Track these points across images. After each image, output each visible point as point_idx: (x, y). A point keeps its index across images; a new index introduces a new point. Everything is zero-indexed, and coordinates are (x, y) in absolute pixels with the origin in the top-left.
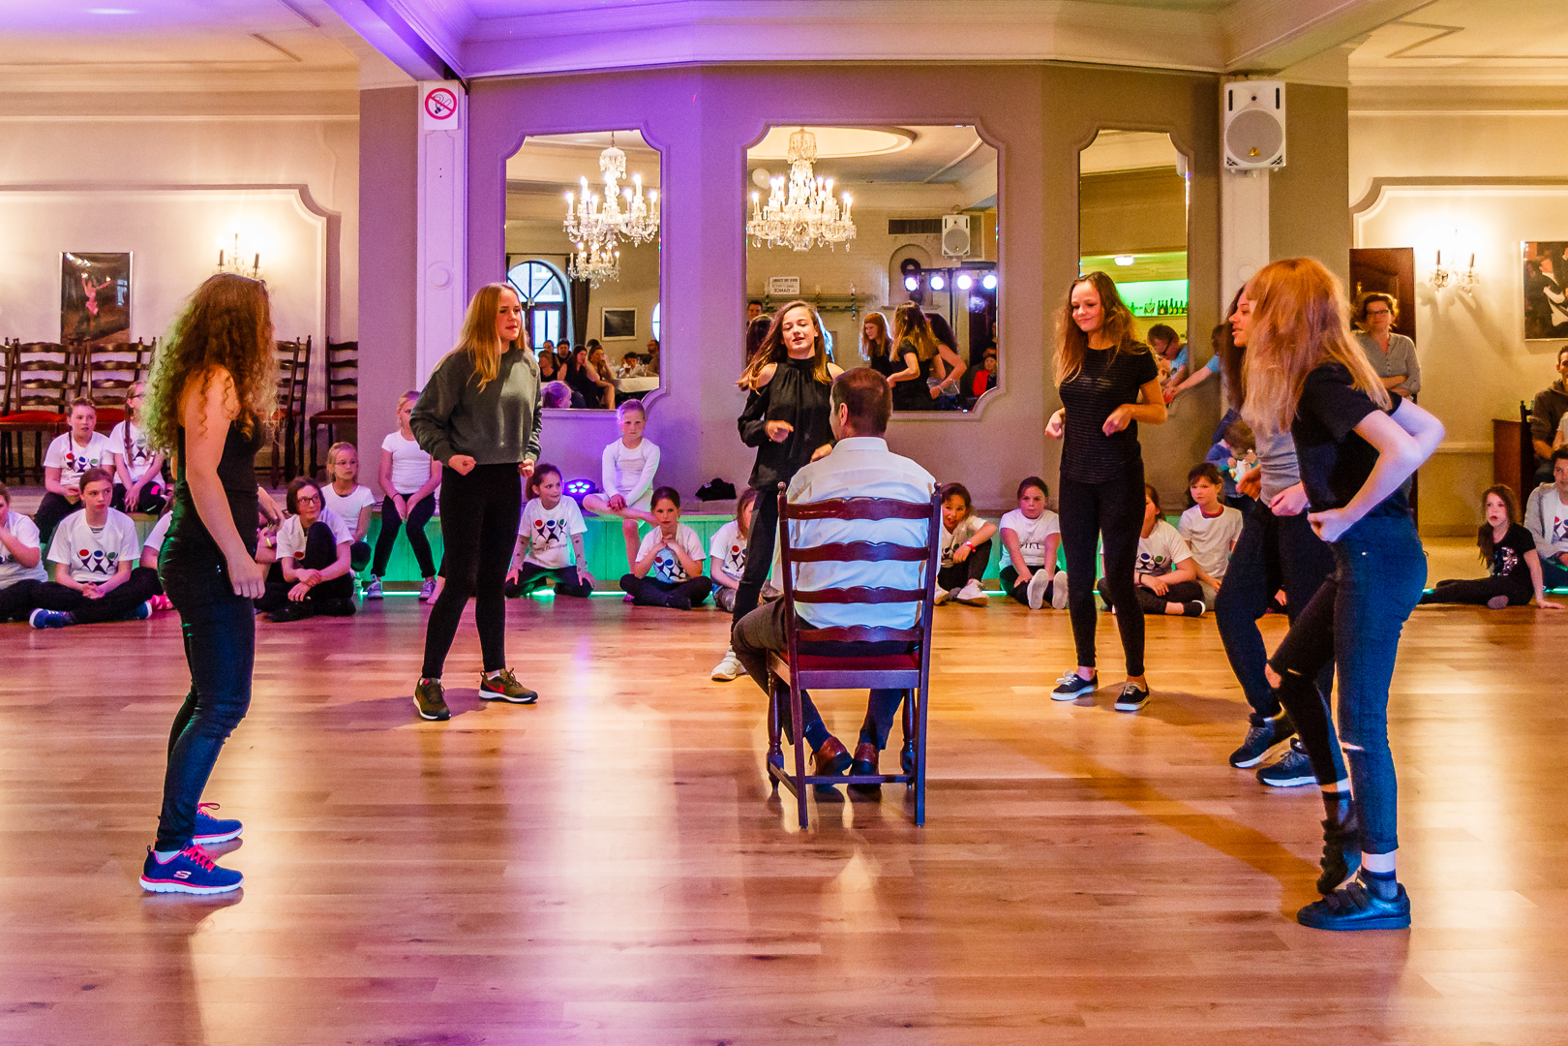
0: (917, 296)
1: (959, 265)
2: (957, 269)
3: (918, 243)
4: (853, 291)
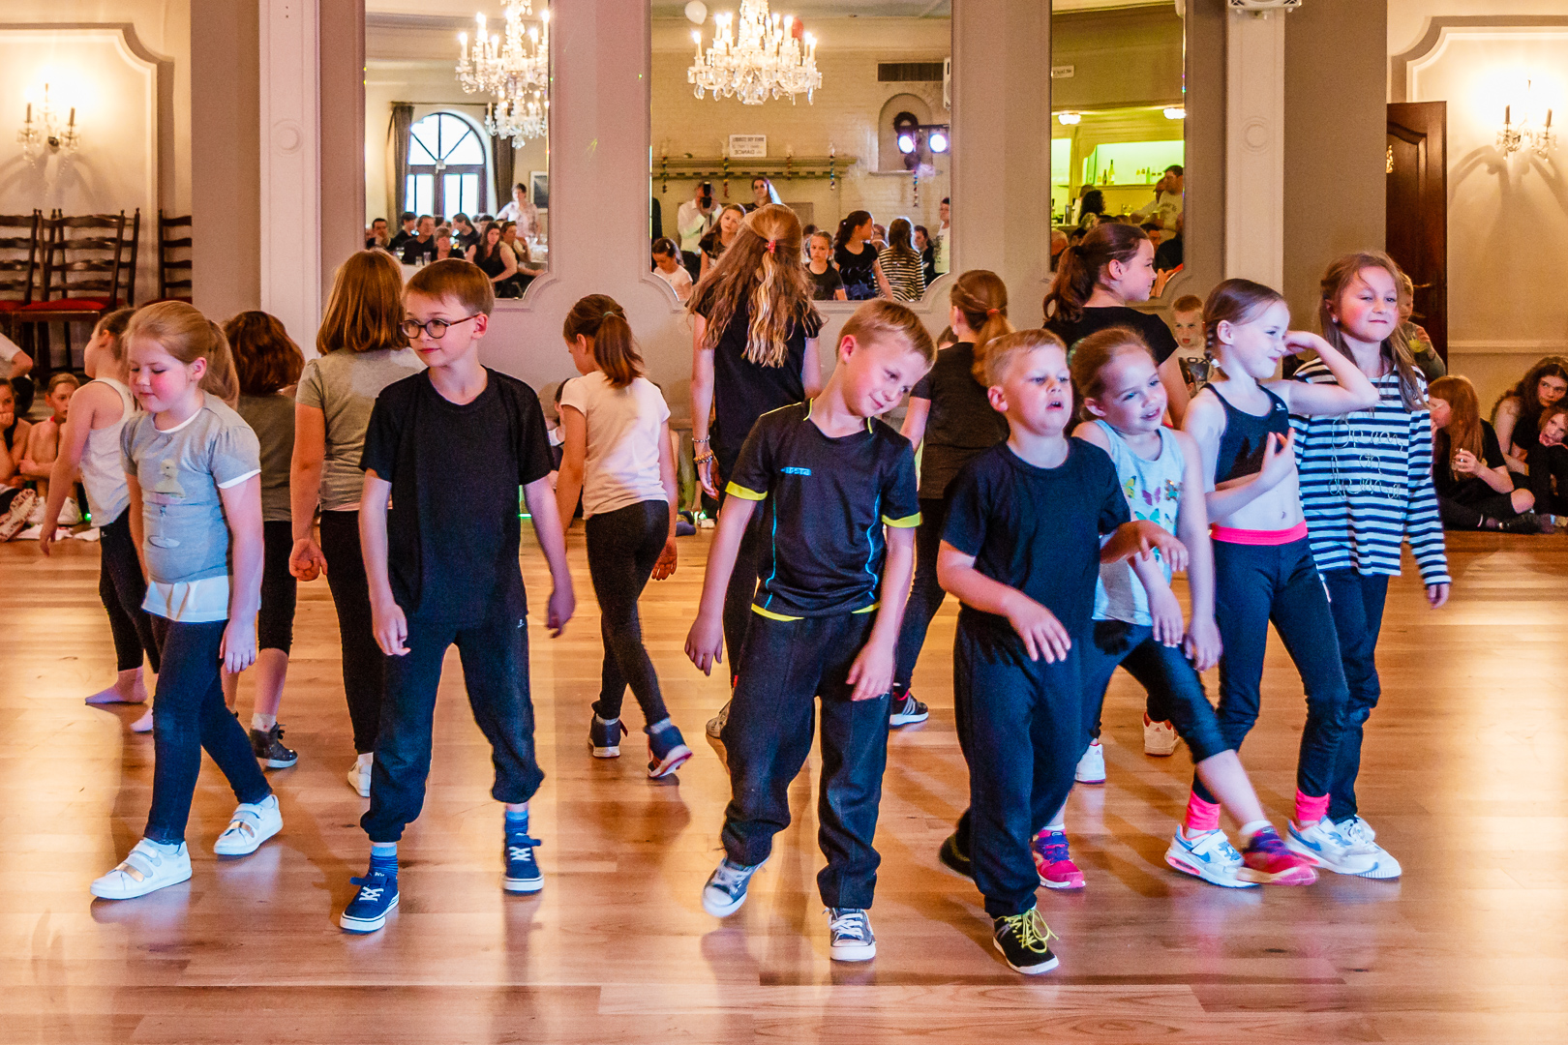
0: (913, 159)
3: (914, 93)
4: (833, 152)
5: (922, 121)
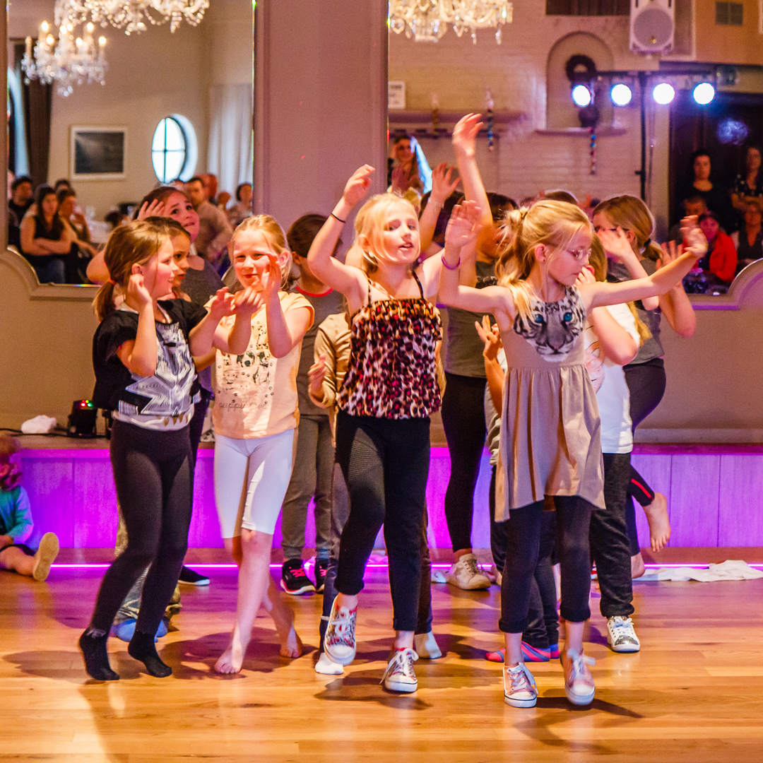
0: (590, 115)
1: (655, 67)
2: (654, 74)
3: (592, 31)
4: (491, 104)
5: (602, 66)
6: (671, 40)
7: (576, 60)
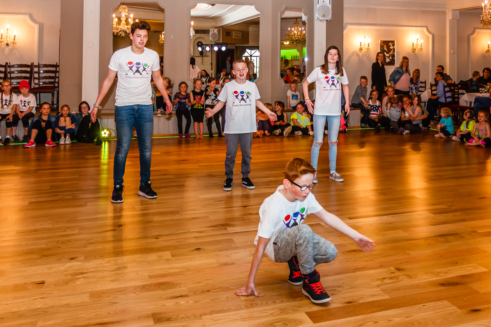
0: (201, 53)
2: (214, 45)
3: (202, 37)
5: (204, 44)
6: (217, 39)
7: (199, 42)
